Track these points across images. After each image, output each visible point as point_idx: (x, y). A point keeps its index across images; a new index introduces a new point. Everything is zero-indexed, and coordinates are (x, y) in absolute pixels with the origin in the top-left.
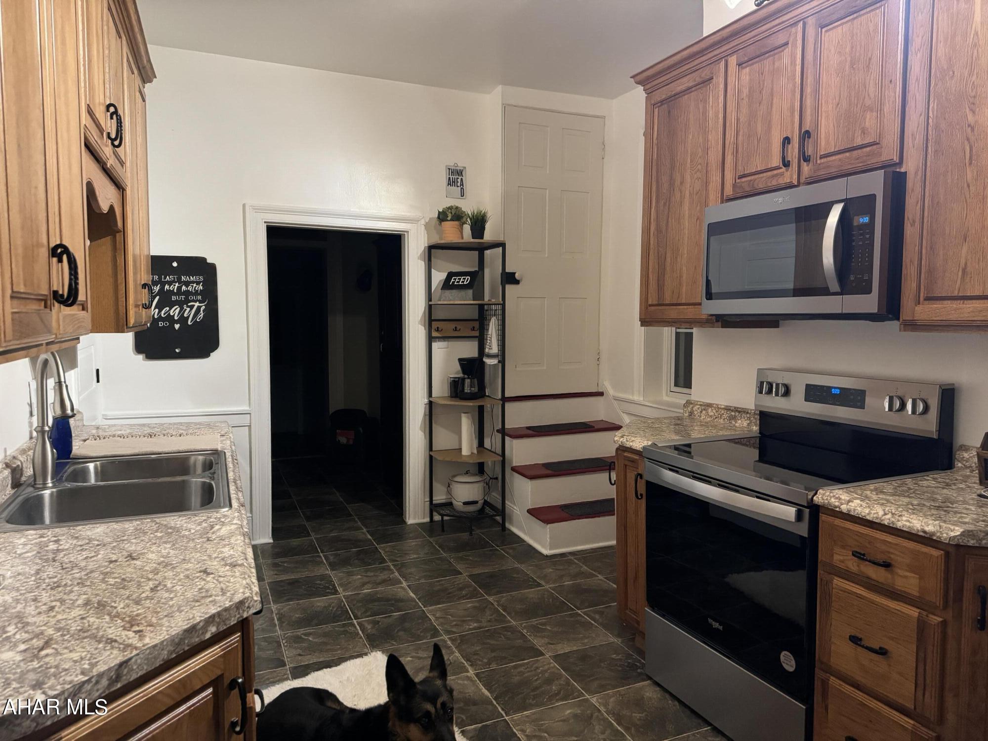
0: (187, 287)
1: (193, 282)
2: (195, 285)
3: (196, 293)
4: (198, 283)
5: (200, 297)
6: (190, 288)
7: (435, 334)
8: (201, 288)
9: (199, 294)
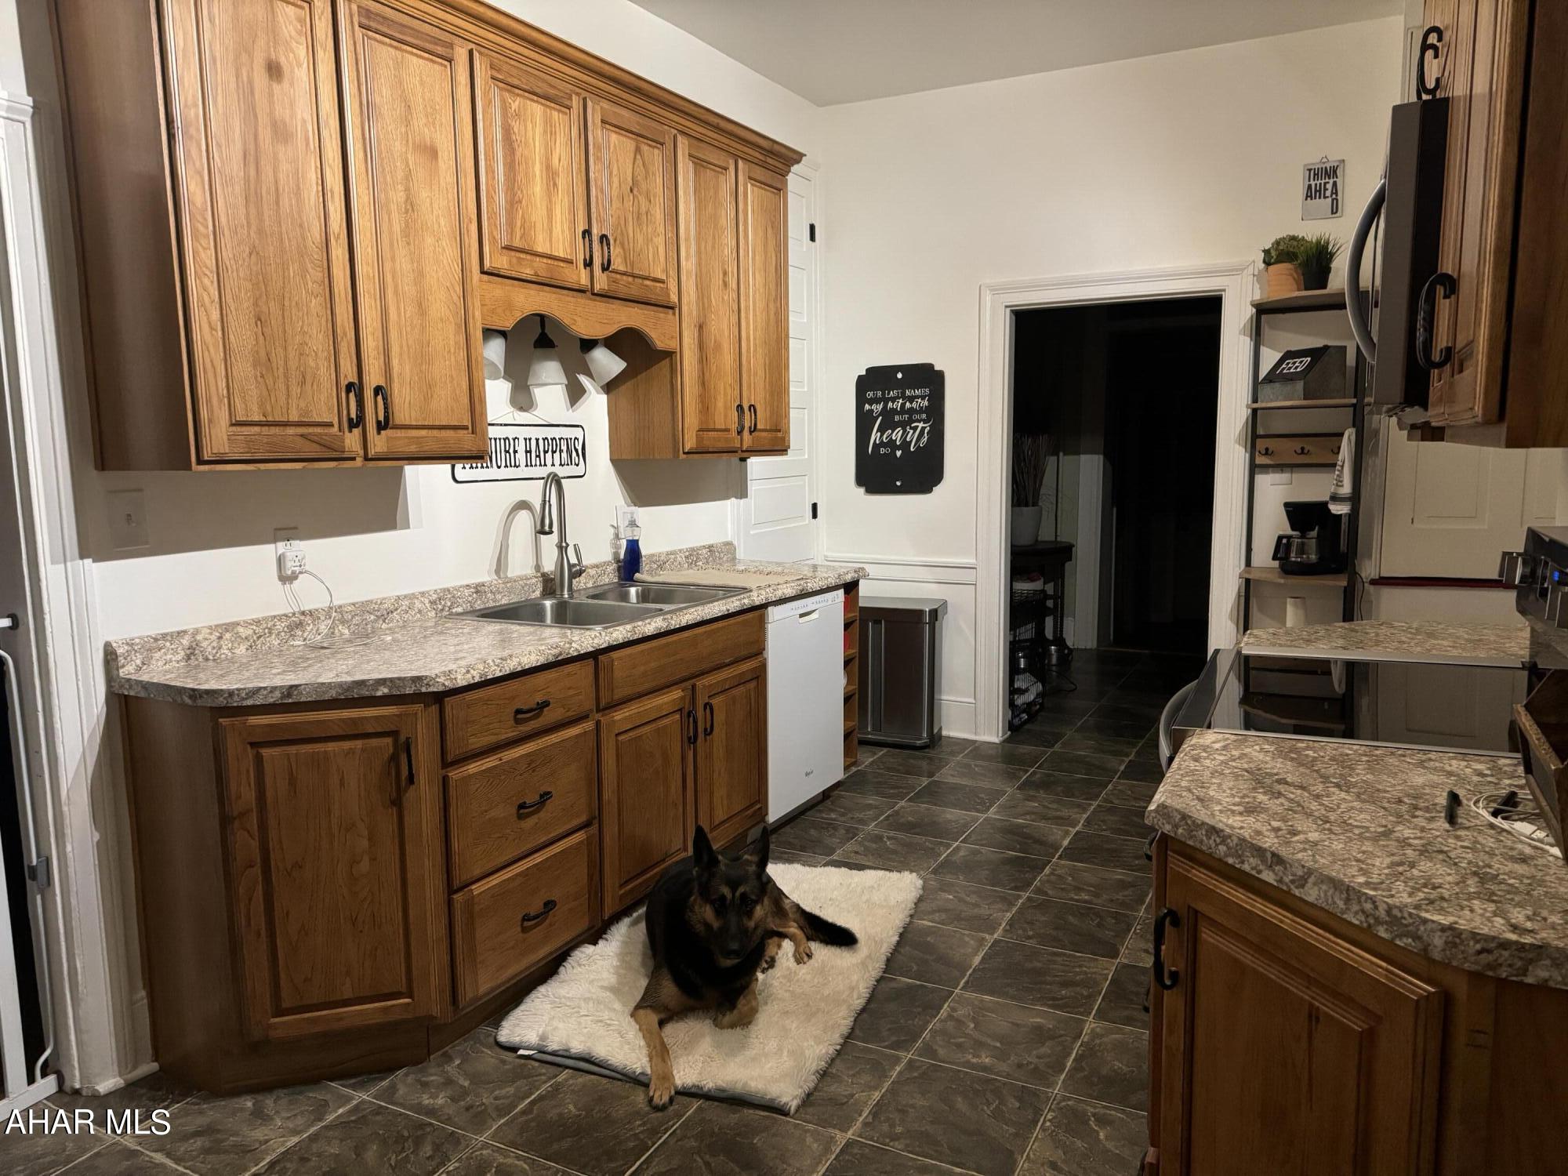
0: (911, 403)
1: (918, 397)
2: (920, 400)
3: (921, 411)
4: (923, 398)
5: (924, 416)
6: (914, 405)
7: (1260, 460)
8: (926, 403)
9: (924, 412)
